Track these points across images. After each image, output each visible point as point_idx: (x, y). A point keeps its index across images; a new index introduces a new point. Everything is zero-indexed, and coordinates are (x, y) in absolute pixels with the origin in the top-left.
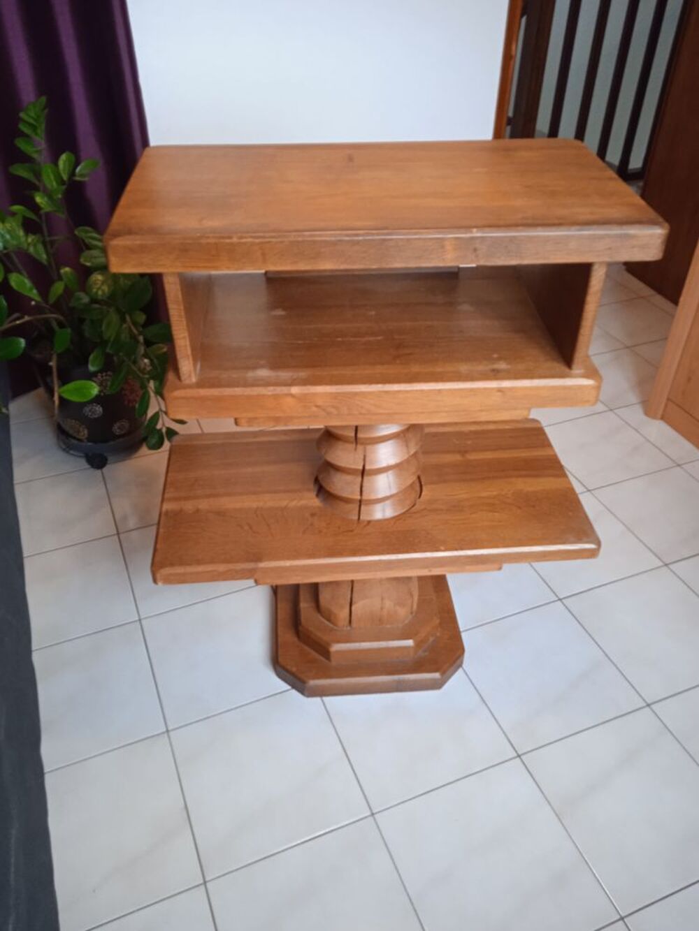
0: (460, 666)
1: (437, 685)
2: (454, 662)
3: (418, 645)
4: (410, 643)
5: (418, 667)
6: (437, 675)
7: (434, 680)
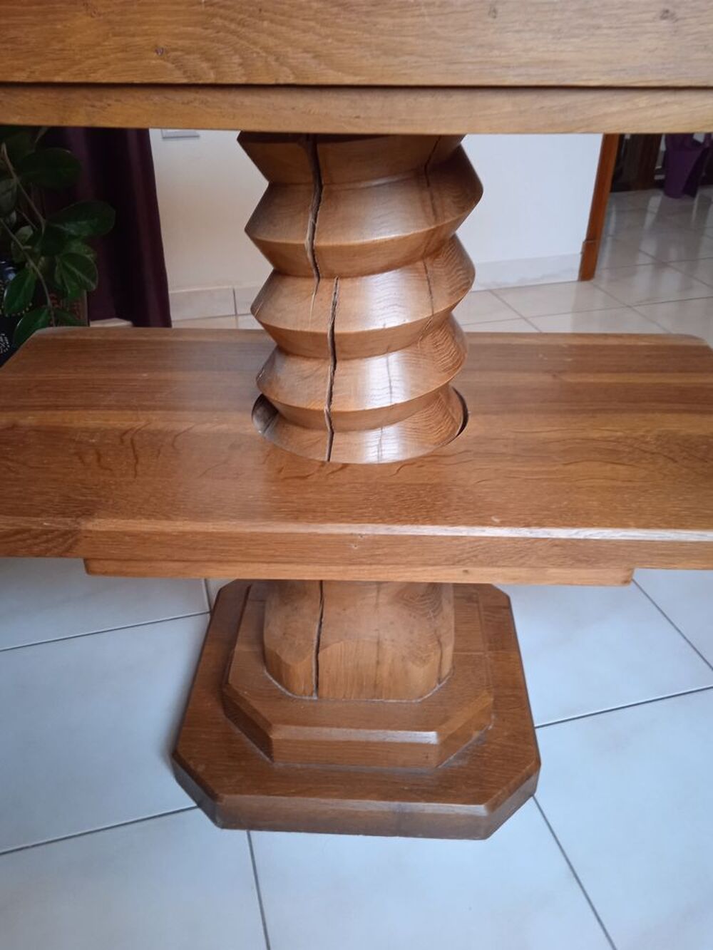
0: (531, 794)
1: (480, 830)
2: (517, 787)
3: (448, 743)
4: (431, 737)
5: (444, 788)
6: (480, 810)
7: (475, 818)
